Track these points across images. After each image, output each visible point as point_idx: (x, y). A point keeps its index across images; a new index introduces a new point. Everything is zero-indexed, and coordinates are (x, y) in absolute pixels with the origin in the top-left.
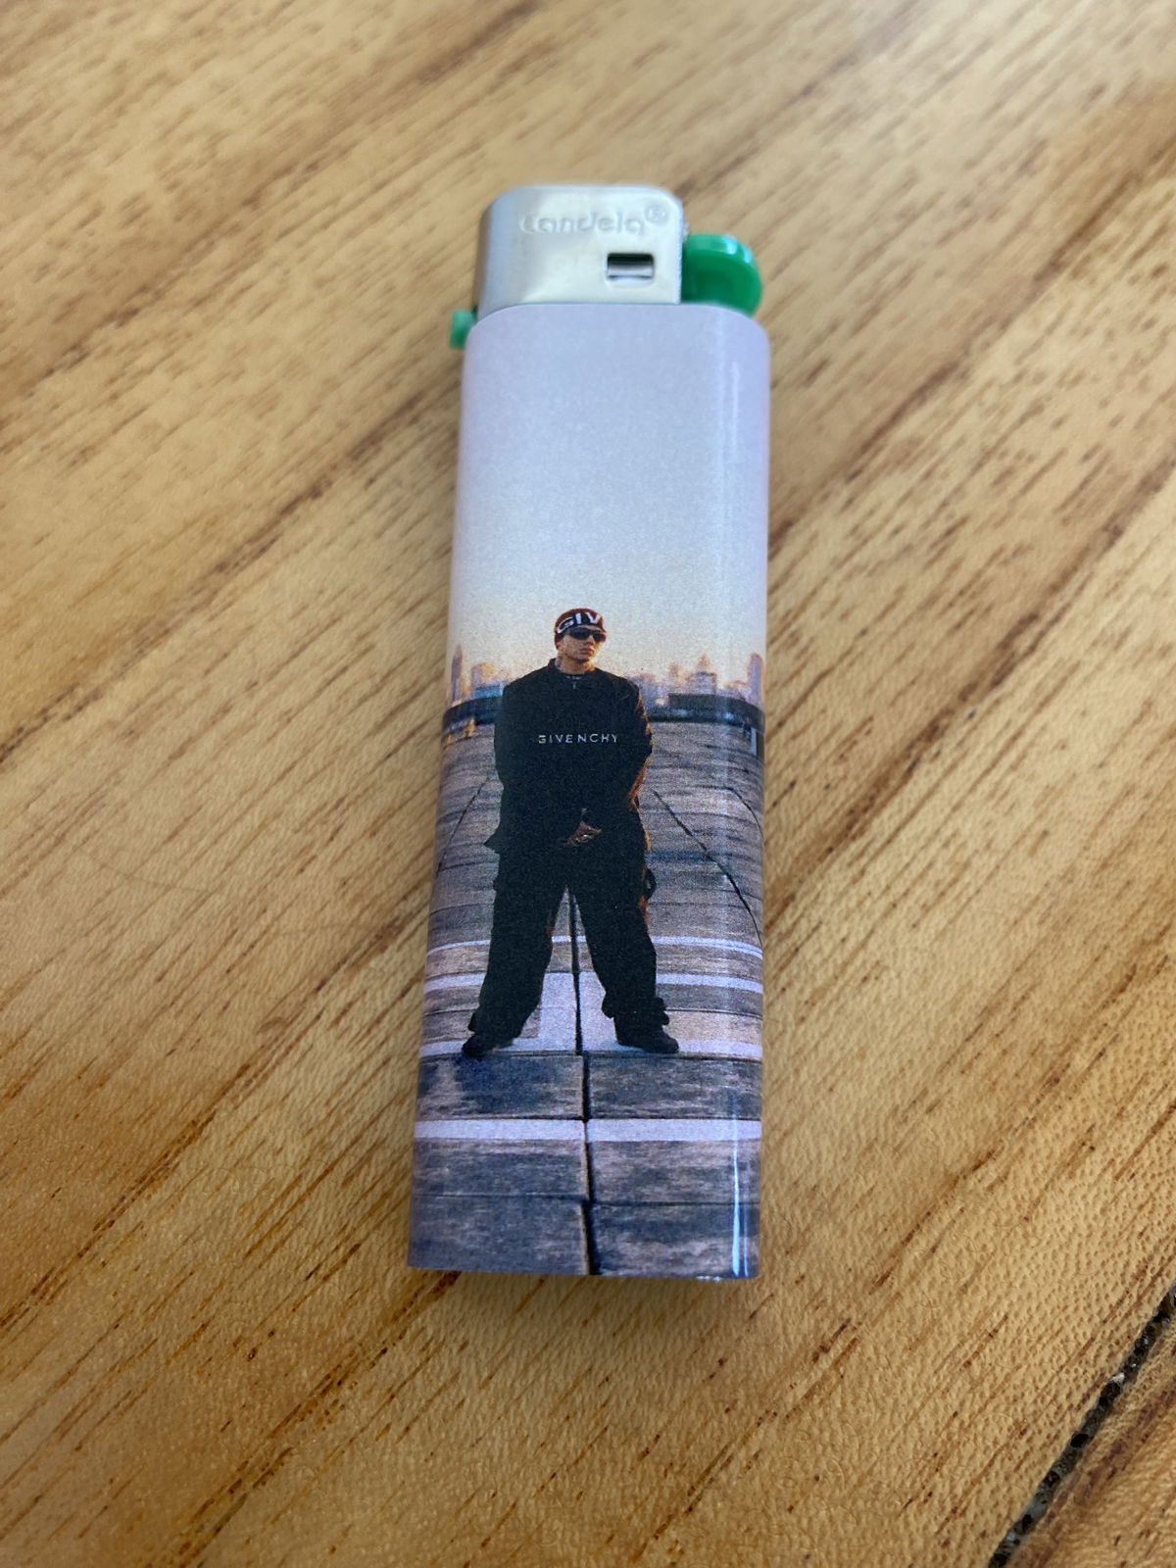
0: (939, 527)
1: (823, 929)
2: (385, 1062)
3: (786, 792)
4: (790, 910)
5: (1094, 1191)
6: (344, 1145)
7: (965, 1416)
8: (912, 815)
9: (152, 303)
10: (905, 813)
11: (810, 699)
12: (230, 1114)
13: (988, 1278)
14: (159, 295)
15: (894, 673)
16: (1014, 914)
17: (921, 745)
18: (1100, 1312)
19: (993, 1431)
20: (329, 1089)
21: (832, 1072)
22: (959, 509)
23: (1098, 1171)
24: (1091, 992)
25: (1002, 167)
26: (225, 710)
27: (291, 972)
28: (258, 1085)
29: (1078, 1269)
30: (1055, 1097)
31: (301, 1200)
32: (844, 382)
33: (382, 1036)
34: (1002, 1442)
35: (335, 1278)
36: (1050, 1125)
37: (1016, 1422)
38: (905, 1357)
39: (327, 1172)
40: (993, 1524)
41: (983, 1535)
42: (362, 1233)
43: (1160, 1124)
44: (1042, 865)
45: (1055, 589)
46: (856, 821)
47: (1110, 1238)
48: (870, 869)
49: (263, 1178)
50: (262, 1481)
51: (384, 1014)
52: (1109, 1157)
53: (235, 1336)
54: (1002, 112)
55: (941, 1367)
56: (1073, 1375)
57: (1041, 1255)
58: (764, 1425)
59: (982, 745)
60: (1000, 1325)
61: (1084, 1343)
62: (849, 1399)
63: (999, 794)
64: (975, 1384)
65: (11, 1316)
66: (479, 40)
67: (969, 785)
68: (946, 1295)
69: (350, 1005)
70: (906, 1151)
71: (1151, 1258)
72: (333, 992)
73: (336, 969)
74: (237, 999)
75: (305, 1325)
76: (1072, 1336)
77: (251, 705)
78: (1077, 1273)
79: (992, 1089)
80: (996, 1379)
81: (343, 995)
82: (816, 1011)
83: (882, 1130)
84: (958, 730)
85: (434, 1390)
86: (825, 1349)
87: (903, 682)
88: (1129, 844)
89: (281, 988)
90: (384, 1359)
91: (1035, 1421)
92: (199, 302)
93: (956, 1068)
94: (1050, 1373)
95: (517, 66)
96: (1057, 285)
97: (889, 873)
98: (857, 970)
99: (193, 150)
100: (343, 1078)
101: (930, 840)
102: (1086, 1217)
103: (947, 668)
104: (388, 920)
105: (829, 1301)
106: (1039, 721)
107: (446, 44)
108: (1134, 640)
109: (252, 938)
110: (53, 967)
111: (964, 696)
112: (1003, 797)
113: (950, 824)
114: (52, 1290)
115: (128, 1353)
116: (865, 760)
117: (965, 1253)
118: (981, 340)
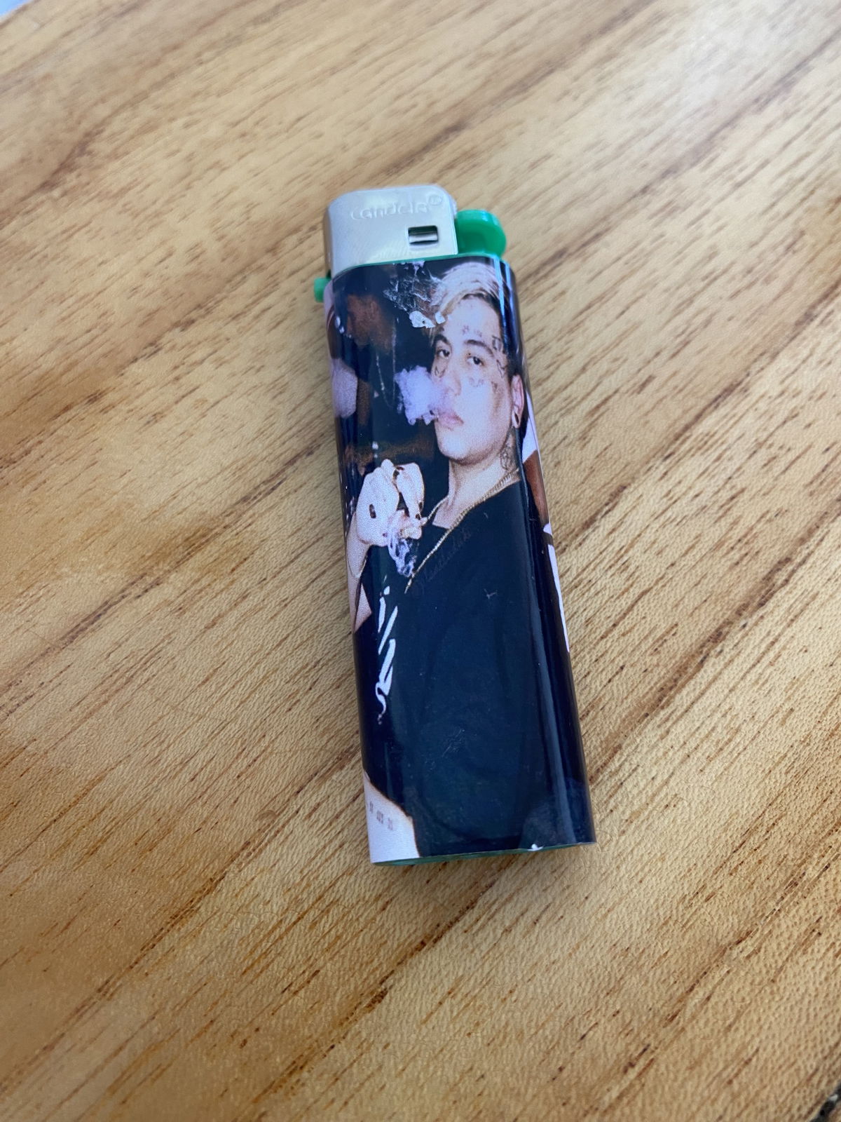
0: (725, 495)
1: (640, 770)
2: (341, 846)
3: (617, 673)
4: (618, 756)
7: (727, 1118)
8: (702, 694)
9: (203, 317)
10: (697, 692)
11: (635, 607)
12: (236, 876)
13: (745, 1022)
14: (208, 311)
15: (693, 594)
17: (711, 644)
18: (822, 1051)
21: (642, 869)
22: (739, 483)
23: (823, 950)
25: (774, 247)
26: (244, 597)
27: (280, 780)
28: (256, 857)
29: (808, 1019)
31: (281, 938)
33: (339, 827)
35: (302, 993)
36: (791, 915)
38: (687, 1074)
39: (299, 919)
42: (321, 963)
44: (789, 732)
46: (665, 696)
48: (673, 730)
51: (341, 812)
53: (232, 1030)
54: (776, 209)
55: (711, 1083)
56: (802, 1094)
57: (782, 1008)
58: (589, 1116)
59: (751, 646)
60: (753, 1055)
61: (811, 1072)
62: (648, 1101)
63: (761, 682)
64: (735, 1096)
65: (83, 1006)
67: (742, 674)
68: (716, 1031)
69: (319, 805)
70: (690, 927)
73: (310, 779)
74: (243, 796)
75: (280, 1025)
76: (802, 1067)
78: (807, 1022)
79: (751, 887)
80: (749, 1094)
81: (314, 798)
82: (633, 826)
83: (674, 912)
84: (735, 635)
86: (632, 1065)
89: (273, 791)
90: (332, 1052)
93: (726, 871)
94: (787, 1092)
96: (809, 330)
97: (685, 734)
98: (662, 800)
99: (236, 213)
100: (312, 855)
101: (714, 711)
102: (814, 983)
103: (728, 592)
104: (346, 747)
105: (636, 1030)
106: (789, 633)
107: (405, 149)
109: (255, 755)
111: (739, 613)
112: (763, 684)
113: (728, 700)
114: (112, 990)
115: (161, 1037)
116: (672, 654)
117: (730, 1003)
118: (757, 366)
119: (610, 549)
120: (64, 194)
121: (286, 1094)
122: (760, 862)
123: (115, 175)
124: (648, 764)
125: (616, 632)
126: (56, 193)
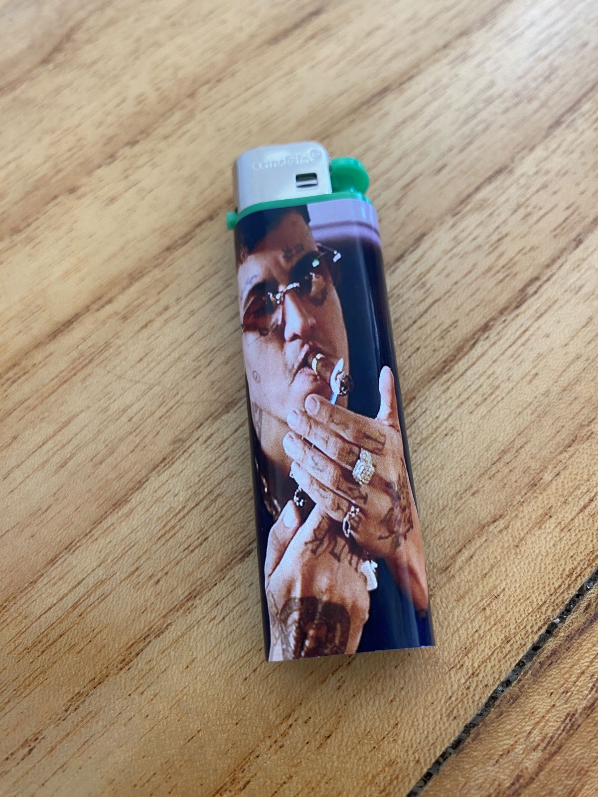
0: (495, 237)
1: (428, 412)
2: (226, 460)
3: (414, 352)
4: (413, 403)
5: (550, 536)
6: (205, 494)
7: (481, 632)
8: (473, 364)
9: (145, 138)
10: (470, 363)
11: (429, 312)
12: (156, 479)
13: (496, 571)
14: (148, 135)
15: (469, 301)
16: (520, 410)
17: (480, 333)
18: (550, 590)
19: (494, 640)
20: (200, 470)
21: (428, 475)
22: (504, 230)
23: (552, 527)
24: (554, 446)
25: (535, 79)
26: (166, 308)
27: (187, 420)
28: (169, 467)
30: (534, 492)
31: (184, 517)
32: (454, 173)
33: (225, 449)
34: (498, 645)
35: (196, 551)
36: (531, 504)
37: (505, 637)
38: (454, 604)
39: (197, 505)
40: (491, 682)
41: (486, 686)
42: (210, 532)
43: (585, 507)
44: (534, 388)
45: (548, 266)
46: (447, 366)
47: (557, 557)
48: (452, 387)
49: (168, 506)
50: (158, 636)
51: (227, 439)
52: (559, 520)
53: (150, 574)
54: (538, 54)
55: (471, 609)
56: (535, 618)
57: (523, 563)
59: (509, 334)
60: (501, 593)
61: (541, 603)
63: (516, 356)
64: (487, 618)
65: (56, 558)
66: (296, 26)
67: (501, 352)
68: (476, 578)
69: (212, 434)
70: (460, 512)
71: (576, 568)
72: (205, 429)
73: (207, 419)
74: (163, 430)
75: (181, 571)
76: (535, 600)
77: (177, 308)
78: (540, 572)
79: (504, 487)
80: (497, 617)
81: (209, 430)
82: (422, 447)
83: (450, 502)
84: (498, 327)
85: (237, 603)
87: (473, 305)
88: (577, 381)
89: (183, 426)
90: (215, 588)
91: (515, 637)
92: (166, 138)
93: (487, 477)
94: (524, 616)
95: (312, 37)
96: (558, 132)
97: (460, 389)
98: (443, 431)
99: (167, 74)
100: (207, 465)
101: (481, 375)
102: (545, 547)
103: (494, 300)
104: (231, 400)
106: (536, 325)
107: (282, 27)
108: (585, 290)
109: (172, 405)
110: (84, 413)
111: (501, 312)
112: (517, 358)
113: (491, 368)
114: (74, 548)
115: (104, 577)
116: (453, 339)
117: (487, 560)
118: (520, 156)
119: (413, 274)
120: (56, 67)
121: (185, 612)
122: (511, 471)
123: (88, 53)
124: (433, 408)
125: (415, 327)
126: (51, 66)
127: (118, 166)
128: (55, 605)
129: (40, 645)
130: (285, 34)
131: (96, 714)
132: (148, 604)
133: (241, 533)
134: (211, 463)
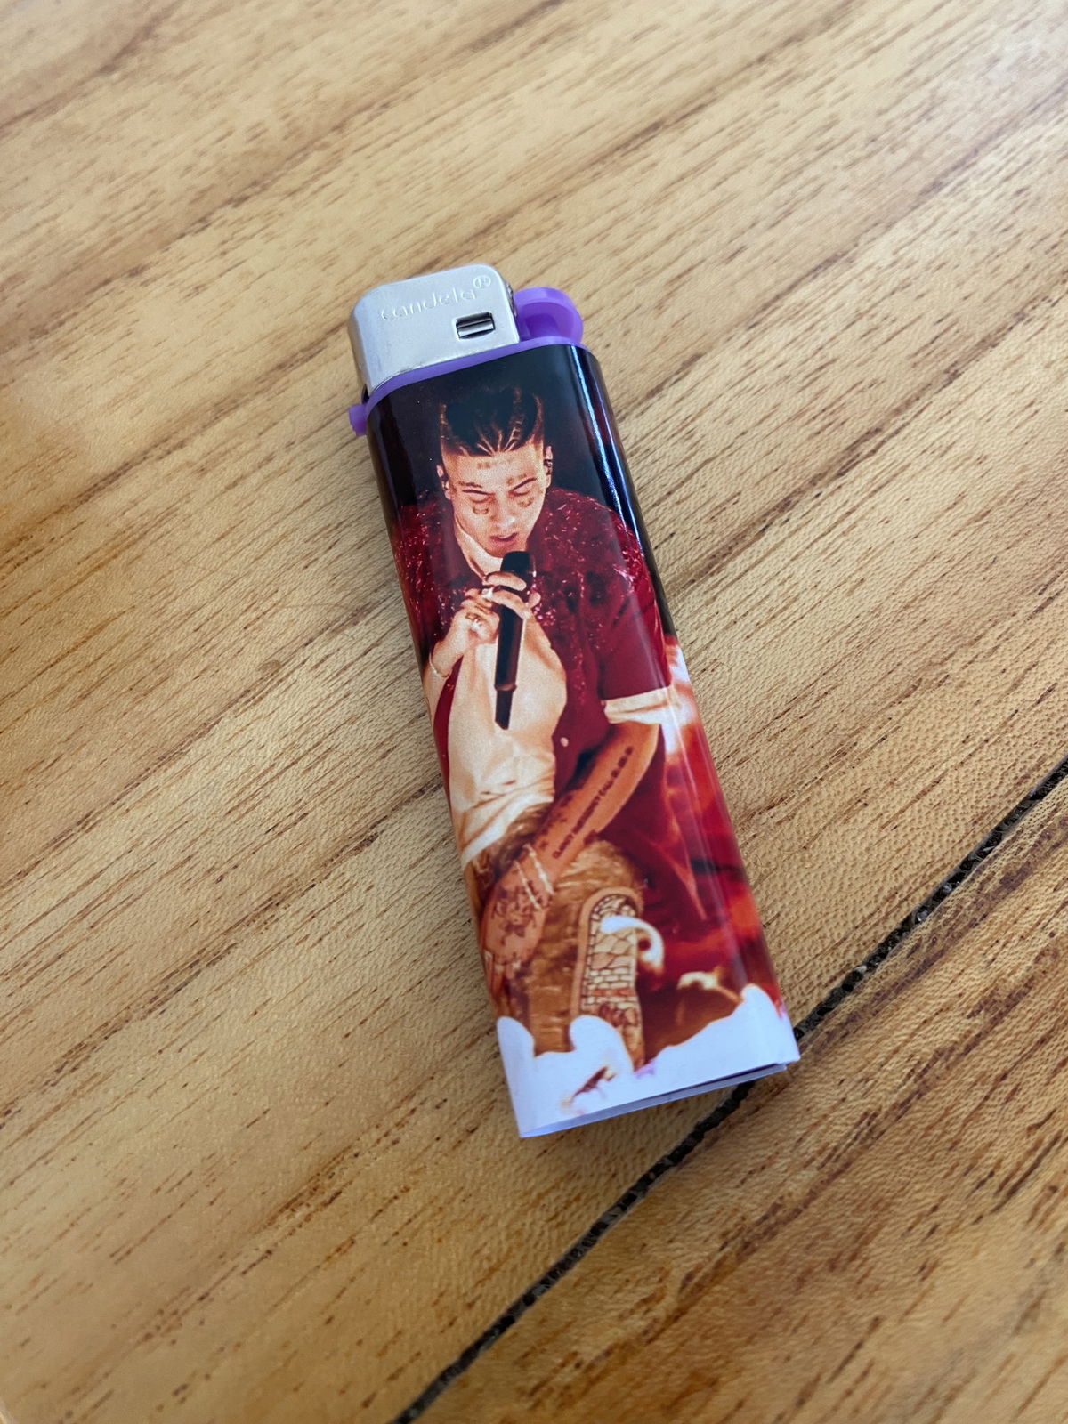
5: (863, 835)
6: (307, 748)
16: (829, 635)
20: (303, 710)
30: (841, 765)
32: (755, 262)
43: (924, 793)
45: (898, 411)
49: (248, 763)
50: (213, 963)
52: (880, 811)
66: (518, 23)
71: (901, 887)
72: (316, 648)
77: (288, 458)
85: (344, 916)
87: (768, 469)
88: (930, 593)
91: (789, 989)
92: (292, 193)
95: (544, 40)
108: (956, 450)
110: (125, 617)
127: (211, 236)
128: (53, 909)
129: (27, 968)
130: (500, 34)
131: (105, 1078)
132: (202, 913)
133: (360, 808)
134: (322, 701)
